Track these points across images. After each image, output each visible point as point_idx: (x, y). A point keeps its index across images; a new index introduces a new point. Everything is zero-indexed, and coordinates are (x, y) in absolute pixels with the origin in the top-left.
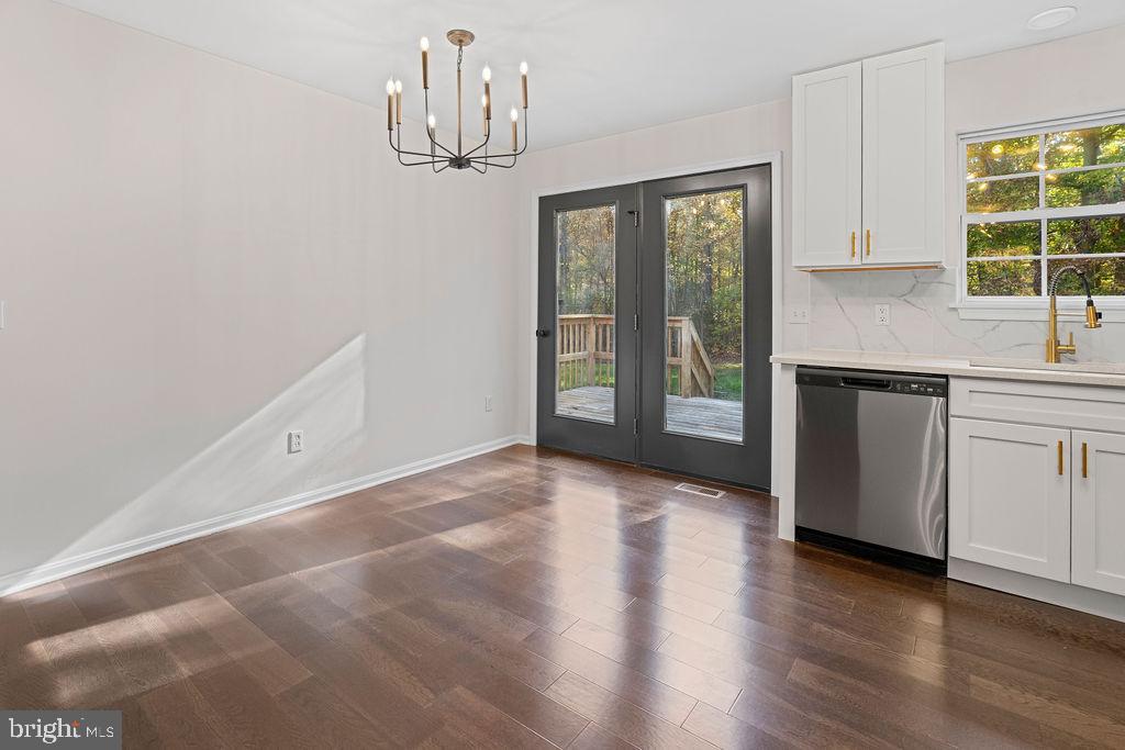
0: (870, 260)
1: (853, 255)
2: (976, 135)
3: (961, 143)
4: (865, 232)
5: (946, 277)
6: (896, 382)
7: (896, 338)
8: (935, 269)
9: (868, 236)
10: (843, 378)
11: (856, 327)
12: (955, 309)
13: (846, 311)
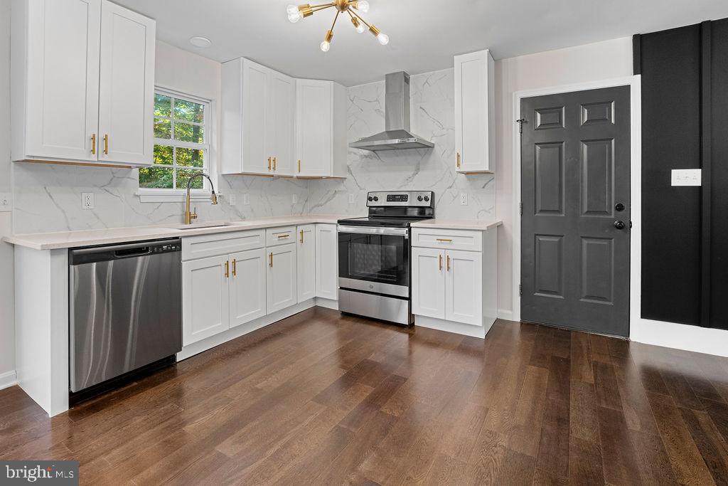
4: (101, 136)
5: (132, 175)
6: (153, 247)
7: (98, 218)
9: (106, 139)
10: (117, 251)
11: (64, 212)
12: (138, 196)
13: (53, 197)
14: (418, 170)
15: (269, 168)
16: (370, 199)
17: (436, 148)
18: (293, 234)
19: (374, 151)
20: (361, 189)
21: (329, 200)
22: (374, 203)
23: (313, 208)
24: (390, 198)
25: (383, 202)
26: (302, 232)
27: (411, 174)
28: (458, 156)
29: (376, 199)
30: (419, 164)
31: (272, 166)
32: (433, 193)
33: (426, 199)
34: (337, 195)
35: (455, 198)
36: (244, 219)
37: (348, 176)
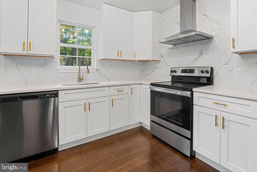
0: (31, 52)
1: (24, 50)
2: (63, 22)
3: (59, 23)
4: (29, 42)
5: (55, 60)
6: (41, 95)
7: (39, 79)
8: (52, 57)
9: (30, 44)
10: (20, 97)
11: (24, 76)
12: (57, 70)
13: (20, 70)
14: (201, 54)
15: (118, 56)
16: (172, 71)
17: (215, 39)
18: (127, 89)
19: (175, 45)
20: (168, 66)
21: (153, 72)
22: (174, 74)
23: (146, 75)
24: (183, 71)
25: (179, 73)
26: (132, 89)
27: (197, 56)
28: (234, 40)
29: (175, 72)
30: (202, 50)
31: (120, 55)
32: (212, 69)
33: (207, 72)
34: (157, 69)
35: (229, 71)
36: (109, 80)
37: (162, 59)
